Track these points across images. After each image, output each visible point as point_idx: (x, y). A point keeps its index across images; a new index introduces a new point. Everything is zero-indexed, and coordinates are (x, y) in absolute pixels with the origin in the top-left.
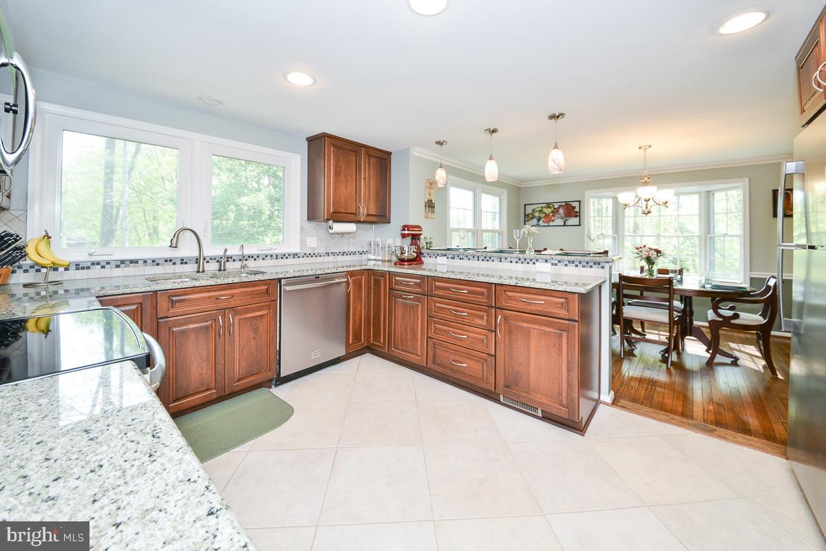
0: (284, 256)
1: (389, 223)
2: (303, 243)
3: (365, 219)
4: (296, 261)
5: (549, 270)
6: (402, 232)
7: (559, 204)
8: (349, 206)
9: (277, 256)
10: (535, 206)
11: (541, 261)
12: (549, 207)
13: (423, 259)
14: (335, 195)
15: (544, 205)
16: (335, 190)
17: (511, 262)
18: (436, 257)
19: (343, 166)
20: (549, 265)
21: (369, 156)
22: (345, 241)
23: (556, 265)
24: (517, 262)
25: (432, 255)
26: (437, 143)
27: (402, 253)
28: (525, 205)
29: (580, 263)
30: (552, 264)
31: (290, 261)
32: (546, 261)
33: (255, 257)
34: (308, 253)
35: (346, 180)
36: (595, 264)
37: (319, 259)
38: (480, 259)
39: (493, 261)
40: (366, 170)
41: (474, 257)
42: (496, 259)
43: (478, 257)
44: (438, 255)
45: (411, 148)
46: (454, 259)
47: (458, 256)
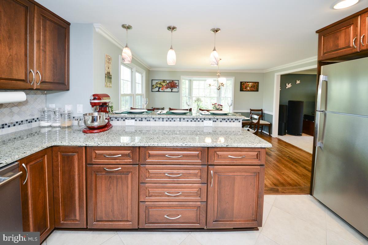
1: (68, 90)
3: (39, 87)
5: (211, 125)
7: (169, 81)
10: (158, 81)
11: (207, 119)
12: (164, 82)
15: (162, 81)
17: (188, 121)
18: (124, 120)
20: (211, 121)
23: (215, 121)
24: (191, 121)
25: (120, 119)
26: (124, 26)
28: (152, 80)
29: (228, 119)
30: (213, 121)
32: (210, 119)
36: (236, 120)
38: (165, 120)
39: (175, 121)
40: (40, 33)
41: (159, 119)
42: (178, 119)
43: (163, 119)
44: (126, 118)
45: (94, 24)
46: (142, 121)
47: (146, 119)
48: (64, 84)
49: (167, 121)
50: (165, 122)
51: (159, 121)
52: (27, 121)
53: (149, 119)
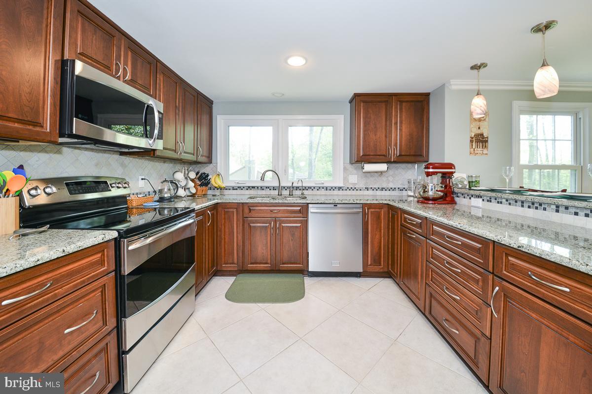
0: (332, 188)
1: (427, 161)
2: (345, 179)
3: (395, 160)
4: (341, 192)
6: (426, 170)
8: (378, 149)
9: (327, 188)
13: (457, 199)
14: (364, 141)
16: (365, 137)
18: (470, 198)
19: (372, 117)
21: (401, 102)
22: (384, 179)
25: (466, 196)
26: (473, 68)
27: (424, 192)
31: (336, 192)
33: (312, 188)
34: (350, 187)
35: (376, 127)
37: (359, 192)
38: (526, 205)
39: (545, 209)
40: (397, 116)
41: (516, 202)
42: (554, 207)
43: (523, 202)
44: (472, 196)
45: (451, 81)
46: (491, 201)
47: (496, 199)
48: (421, 155)
49: (529, 207)
50: (526, 209)
51: (516, 206)
52: (399, 188)
53: (500, 200)
